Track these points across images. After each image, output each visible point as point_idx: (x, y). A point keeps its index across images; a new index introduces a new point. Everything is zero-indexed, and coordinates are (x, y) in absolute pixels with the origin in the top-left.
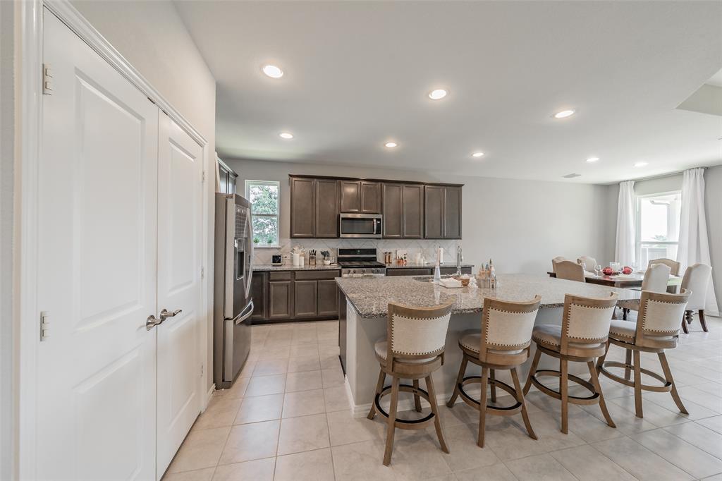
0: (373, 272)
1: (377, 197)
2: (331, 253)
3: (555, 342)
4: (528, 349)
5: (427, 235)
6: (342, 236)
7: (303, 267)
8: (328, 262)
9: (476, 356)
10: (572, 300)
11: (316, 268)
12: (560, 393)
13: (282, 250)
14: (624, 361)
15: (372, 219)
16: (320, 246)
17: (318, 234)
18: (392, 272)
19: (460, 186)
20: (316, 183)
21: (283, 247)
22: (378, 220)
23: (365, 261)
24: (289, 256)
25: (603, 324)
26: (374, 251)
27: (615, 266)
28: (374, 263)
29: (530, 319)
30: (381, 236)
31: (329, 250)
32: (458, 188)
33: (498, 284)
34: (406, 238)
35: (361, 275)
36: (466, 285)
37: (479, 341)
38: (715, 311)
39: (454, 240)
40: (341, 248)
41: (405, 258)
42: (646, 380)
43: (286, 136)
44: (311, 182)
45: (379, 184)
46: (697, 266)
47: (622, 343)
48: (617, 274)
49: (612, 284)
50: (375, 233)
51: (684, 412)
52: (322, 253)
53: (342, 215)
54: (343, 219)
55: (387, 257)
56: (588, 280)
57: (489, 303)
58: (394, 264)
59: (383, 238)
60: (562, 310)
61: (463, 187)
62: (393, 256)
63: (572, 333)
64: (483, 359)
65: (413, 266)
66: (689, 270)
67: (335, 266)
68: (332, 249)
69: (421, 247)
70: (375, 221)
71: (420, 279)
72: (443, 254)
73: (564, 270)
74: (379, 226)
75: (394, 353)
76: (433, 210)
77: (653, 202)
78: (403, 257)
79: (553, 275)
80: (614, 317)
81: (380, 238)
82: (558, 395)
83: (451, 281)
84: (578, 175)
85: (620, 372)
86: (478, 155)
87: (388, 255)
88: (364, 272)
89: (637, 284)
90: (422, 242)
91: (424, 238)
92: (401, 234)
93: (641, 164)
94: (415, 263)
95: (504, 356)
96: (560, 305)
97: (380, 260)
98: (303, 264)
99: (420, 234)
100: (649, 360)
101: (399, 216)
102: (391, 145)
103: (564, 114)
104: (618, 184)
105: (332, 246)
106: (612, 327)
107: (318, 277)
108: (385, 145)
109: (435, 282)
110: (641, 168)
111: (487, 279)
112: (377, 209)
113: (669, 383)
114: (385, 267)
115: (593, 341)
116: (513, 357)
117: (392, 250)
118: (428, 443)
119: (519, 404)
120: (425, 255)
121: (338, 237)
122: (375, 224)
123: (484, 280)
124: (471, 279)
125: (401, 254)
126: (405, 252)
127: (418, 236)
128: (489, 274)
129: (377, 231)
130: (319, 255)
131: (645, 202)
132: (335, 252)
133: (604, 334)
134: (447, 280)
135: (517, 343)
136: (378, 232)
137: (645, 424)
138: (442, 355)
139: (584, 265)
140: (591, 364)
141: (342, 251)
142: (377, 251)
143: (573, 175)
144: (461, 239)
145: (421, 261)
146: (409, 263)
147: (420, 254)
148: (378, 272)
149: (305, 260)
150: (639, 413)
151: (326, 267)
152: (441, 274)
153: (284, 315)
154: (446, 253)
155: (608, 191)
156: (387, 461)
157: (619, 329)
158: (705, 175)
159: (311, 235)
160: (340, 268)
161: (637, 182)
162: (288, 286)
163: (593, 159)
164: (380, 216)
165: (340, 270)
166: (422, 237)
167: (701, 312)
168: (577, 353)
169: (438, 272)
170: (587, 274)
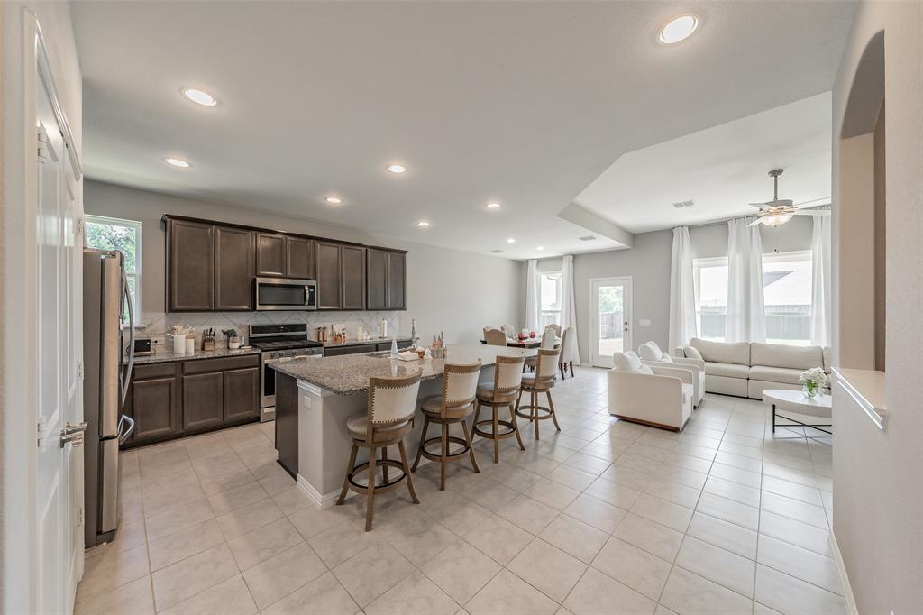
0: (306, 353)
1: (309, 259)
2: (239, 332)
3: (490, 395)
4: (473, 402)
5: (369, 305)
6: (258, 307)
7: (192, 354)
8: (237, 345)
9: (437, 416)
10: (501, 359)
11: (216, 355)
12: (493, 434)
13: (147, 330)
14: (530, 404)
15: (303, 287)
16: (220, 324)
17: (219, 306)
18: (329, 352)
19: (405, 252)
20: (217, 232)
21: (149, 325)
22: (310, 287)
23: (293, 339)
24: (162, 340)
25: (518, 375)
26: (303, 327)
27: (526, 332)
28: (305, 343)
29: (475, 377)
30: (315, 307)
31: (236, 329)
32: (402, 255)
33: (448, 354)
34: (345, 310)
35: (290, 358)
36: (421, 357)
37: (440, 403)
38: (578, 362)
39: (396, 312)
40: (255, 323)
41: (343, 333)
42: (541, 413)
43: (178, 162)
44: (207, 229)
45: (312, 241)
46: (569, 329)
47: (528, 390)
48: (526, 338)
49: (523, 346)
50: (307, 303)
51: (559, 430)
52: (225, 333)
53: (259, 280)
54: (260, 285)
55: (321, 333)
56: (509, 345)
57: (449, 368)
58: (329, 342)
59: (318, 310)
60: (494, 369)
61: (407, 254)
62: (328, 332)
63: (501, 385)
64: (443, 416)
65: (354, 342)
66: (565, 332)
67: (247, 349)
68: (240, 327)
69: (362, 320)
70: (307, 288)
71: (372, 355)
72: (388, 326)
73: (493, 337)
74: (312, 295)
75: (375, 424)
76: (376, 278)
77: (548, 278)
78: (341, 333)
79: (485, 342)
80: (524, 372)
81: (313, 311)
82: (492, 436)
83: (408, 355)
84: (501, 252)
85: (527, 412)
86: (424, 224)
87: (320, 331)
88: (294, 354)
89: (538, 345)
90: (364, 315)
91: (367, 309)
92: (338, 305)
93: (540, 248)
94: (356, 340)
95: (459, 411)
96: (494, 365)
97: (312, 337)
98: (192, 350)
99: (362, 305)
100: (542, 399)
101: (338, 283)
102: (334, 200)
103: (494, 206)
104: (527, 261)
105: (240, 323)
106: (523, 379)
107: (224, 367)
108: (326, 199)
109: (392, 357)
110: (541, 251)
111: (439, 349)
112: (309, 273)
113: (552, 412)
114: (322, 346)
115: (513, 389)
116: (464, 410)
117: (328, 325)
118: (401, 503)
119: (467, 449)
120: (368, 329)
121: (254, 309)
122: (307, 292)
123: (438, 351)
124: (426, 351)
125: (338, 328)
126: (343, 326)
127: (360, 307)
128: (442, 346)
129: (309, 301)
130: (220, 336)
131: (544, 277)
132: (245, 330)
133: (518, 383)
134: (404, 354)
135: (466, 398)
136: (312, 302)
137: (540, 443)
138: (412, 420)
139: (506, 332)
140: (511, 407)
141: (256, 329)
142: (308, 326)
143: (498, 251)
144: (405, 310)
145: (363, 336)
146: (348, 340)
147: (361, 329)
148: (313, 353)
149: (195, 343)
150: (537, 438)
151: (232, 352)
152: (399, 348)
153: (165, 429)
154: (390, 325)
155: (521, 265)
156: (368, 528)
157: (526, 379)
158: (574, 261)
159: (208, 307)
160: (260, 351)
161: (539, 261)
162: (170, 385)
163: (511, 241)
164: (313, 283)
165: (260, 355)
166: (364, 308)
167: (571, 362)
168: (504, 400)
169: (395, 346)
170: (508, 340)
